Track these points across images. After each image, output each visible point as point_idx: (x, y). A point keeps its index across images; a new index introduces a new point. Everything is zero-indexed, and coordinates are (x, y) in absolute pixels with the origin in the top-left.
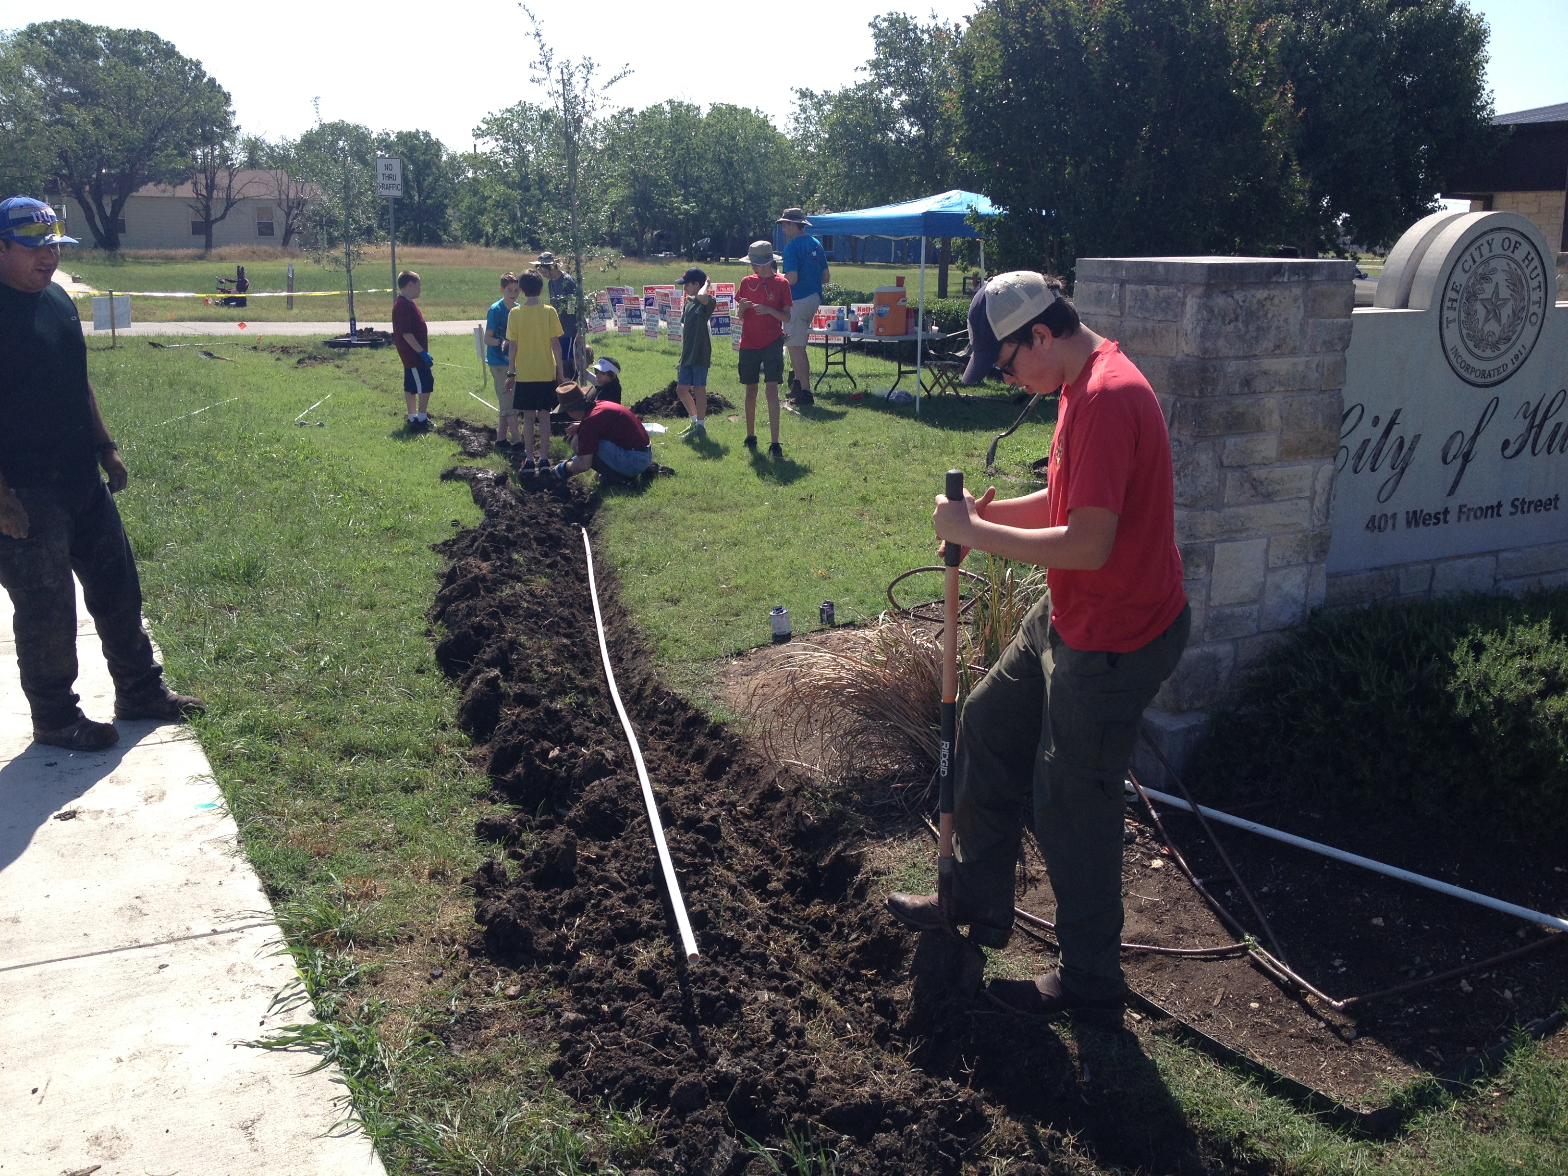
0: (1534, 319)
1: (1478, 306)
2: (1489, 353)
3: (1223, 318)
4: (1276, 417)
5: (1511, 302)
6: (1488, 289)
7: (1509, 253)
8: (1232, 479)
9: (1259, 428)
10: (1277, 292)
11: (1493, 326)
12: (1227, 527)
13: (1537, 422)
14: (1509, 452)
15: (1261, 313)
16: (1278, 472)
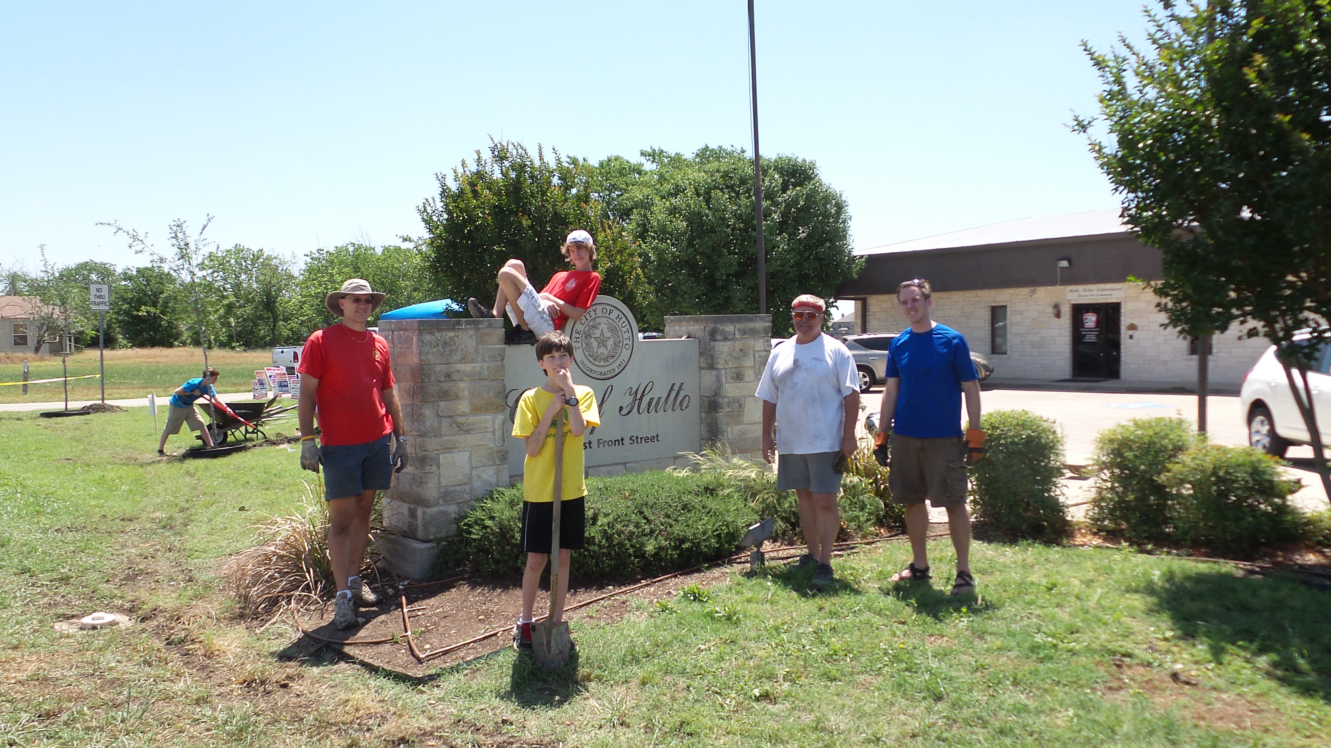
0: (627, 347)
1: (593, 340)
2: (602, 363)
3: (430, 345)
4: (466, 392)
5: (612, 339)
6: (597, 333)
7: (607, 315)
8: (445, 422)
9: (457, 397)
10: (460, 333)
11: (602, 350)
12: (445, 446)
13: (638, 397)
14: (623, 412)
15: (452, 343)
16: (472, 419)
